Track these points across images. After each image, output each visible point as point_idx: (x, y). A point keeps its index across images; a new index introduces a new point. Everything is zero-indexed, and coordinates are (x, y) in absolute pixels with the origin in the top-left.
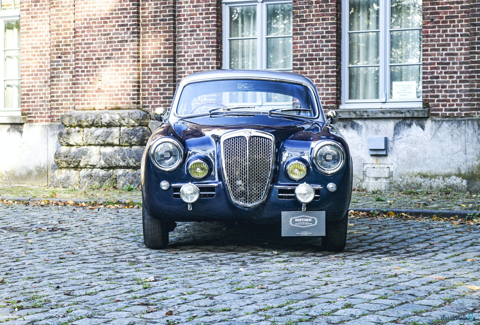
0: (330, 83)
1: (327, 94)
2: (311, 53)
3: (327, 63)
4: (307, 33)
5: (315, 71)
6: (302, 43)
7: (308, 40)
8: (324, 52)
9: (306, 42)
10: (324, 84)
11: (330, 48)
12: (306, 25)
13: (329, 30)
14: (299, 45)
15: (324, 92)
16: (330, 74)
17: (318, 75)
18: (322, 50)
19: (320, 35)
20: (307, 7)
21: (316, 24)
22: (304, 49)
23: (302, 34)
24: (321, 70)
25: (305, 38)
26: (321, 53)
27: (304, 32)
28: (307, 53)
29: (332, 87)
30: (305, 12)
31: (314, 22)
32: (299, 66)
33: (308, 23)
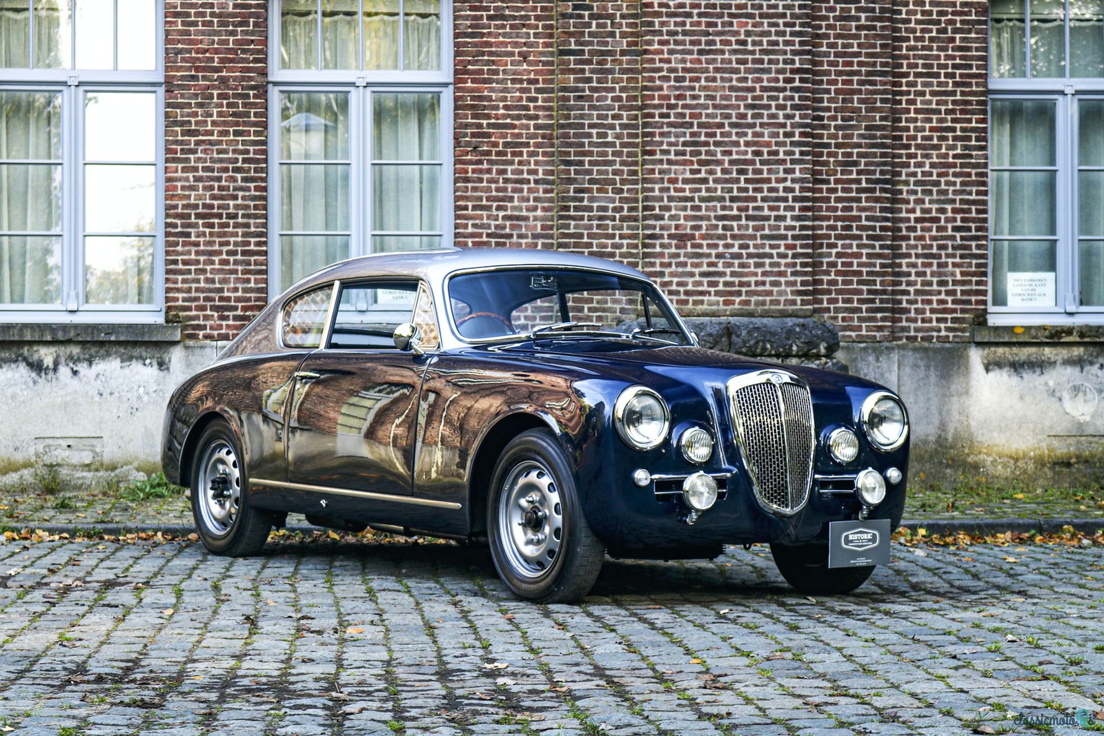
0: (252, 267)
1: (245, 290)
2: (208, 201)
3: (247, 225)
4: (198, 160)
5: (217, 240)
6: (187, 179)
7: (201, 173)
8: (240, 201)
9: (197, 179)
10: (240, 268)
11: (253, 193)
12: (198, 143)
13: (251, 155)
14: (179, 184)
15: (240, 286)
16: (252, 247)
17: (225, 249)
18: (235, 198)
19: (231, 166)
20: (200, 105)
21: (220, 142)
22: (193, 193)
23: (188, 160)
24: (232, 240)
25: (195, 169)
26: (231, 203)
27: (192, 156)
28: (200, 203)
29: (258, 277)
30: (195, 114)
31: (215, 138)
32: (179, 229)
33: (201, 138)
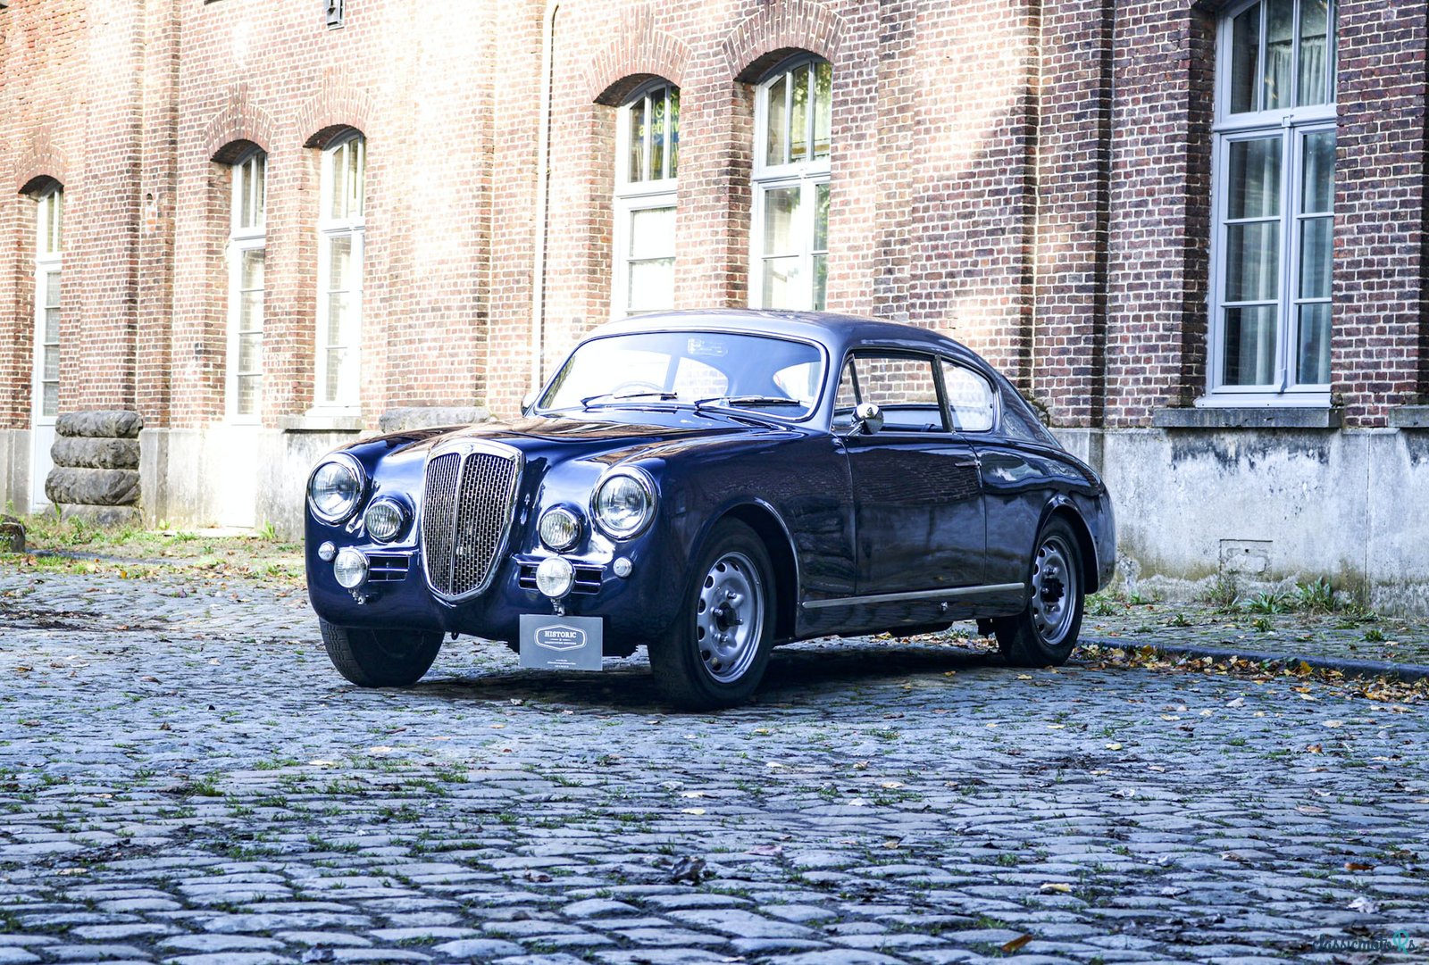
0: (1405, 336)
1: (1399, 365)
2: (1369, 257)
3: (1402, 285)
4: (1363, 206)
5: (1376, 303)
6: (1351, 231)
7: (1364, 223)
8: (1397, 256)
9: (1361, 230)
10: (1394, 337)
11: (1409, 244)
12: (1363, 186)
13: (1408, 197)
14: (1345, 237)
15: (1394, 359)
16: (1406, 312)
17: (1382, 314)
18: (1392, 251)
19: (1390, 211)
20: (1366, 140)
21: (1381, 183)
22: (1357, 247)
23: (1352, 208)
24: (1389, 302)
25: (1359, 218)
26: (1389, 257)
27: (1356, 203)
28: (1362, 258)
29: (1410, 348)
30: (1360, 151)
31: (1377, 178)
32: (1344, 293)
33: (1365, 179)
